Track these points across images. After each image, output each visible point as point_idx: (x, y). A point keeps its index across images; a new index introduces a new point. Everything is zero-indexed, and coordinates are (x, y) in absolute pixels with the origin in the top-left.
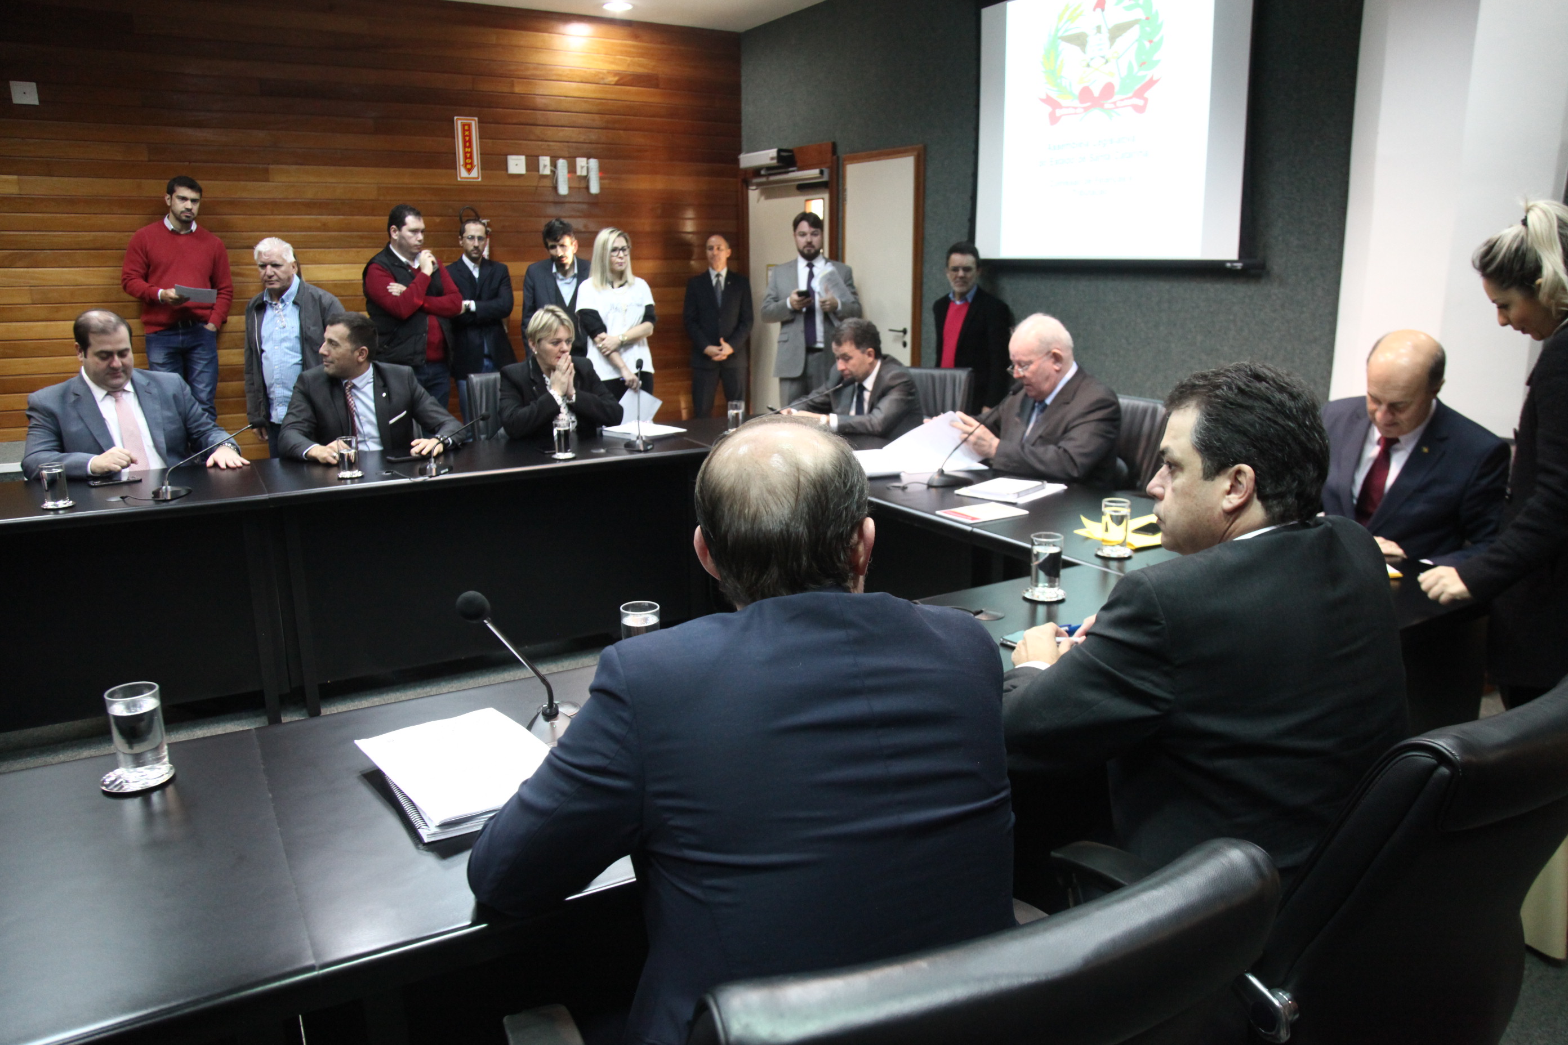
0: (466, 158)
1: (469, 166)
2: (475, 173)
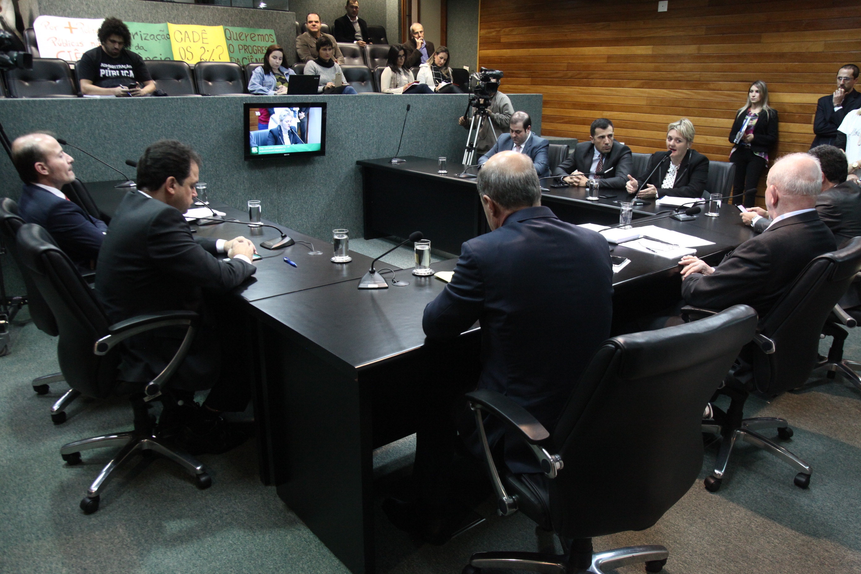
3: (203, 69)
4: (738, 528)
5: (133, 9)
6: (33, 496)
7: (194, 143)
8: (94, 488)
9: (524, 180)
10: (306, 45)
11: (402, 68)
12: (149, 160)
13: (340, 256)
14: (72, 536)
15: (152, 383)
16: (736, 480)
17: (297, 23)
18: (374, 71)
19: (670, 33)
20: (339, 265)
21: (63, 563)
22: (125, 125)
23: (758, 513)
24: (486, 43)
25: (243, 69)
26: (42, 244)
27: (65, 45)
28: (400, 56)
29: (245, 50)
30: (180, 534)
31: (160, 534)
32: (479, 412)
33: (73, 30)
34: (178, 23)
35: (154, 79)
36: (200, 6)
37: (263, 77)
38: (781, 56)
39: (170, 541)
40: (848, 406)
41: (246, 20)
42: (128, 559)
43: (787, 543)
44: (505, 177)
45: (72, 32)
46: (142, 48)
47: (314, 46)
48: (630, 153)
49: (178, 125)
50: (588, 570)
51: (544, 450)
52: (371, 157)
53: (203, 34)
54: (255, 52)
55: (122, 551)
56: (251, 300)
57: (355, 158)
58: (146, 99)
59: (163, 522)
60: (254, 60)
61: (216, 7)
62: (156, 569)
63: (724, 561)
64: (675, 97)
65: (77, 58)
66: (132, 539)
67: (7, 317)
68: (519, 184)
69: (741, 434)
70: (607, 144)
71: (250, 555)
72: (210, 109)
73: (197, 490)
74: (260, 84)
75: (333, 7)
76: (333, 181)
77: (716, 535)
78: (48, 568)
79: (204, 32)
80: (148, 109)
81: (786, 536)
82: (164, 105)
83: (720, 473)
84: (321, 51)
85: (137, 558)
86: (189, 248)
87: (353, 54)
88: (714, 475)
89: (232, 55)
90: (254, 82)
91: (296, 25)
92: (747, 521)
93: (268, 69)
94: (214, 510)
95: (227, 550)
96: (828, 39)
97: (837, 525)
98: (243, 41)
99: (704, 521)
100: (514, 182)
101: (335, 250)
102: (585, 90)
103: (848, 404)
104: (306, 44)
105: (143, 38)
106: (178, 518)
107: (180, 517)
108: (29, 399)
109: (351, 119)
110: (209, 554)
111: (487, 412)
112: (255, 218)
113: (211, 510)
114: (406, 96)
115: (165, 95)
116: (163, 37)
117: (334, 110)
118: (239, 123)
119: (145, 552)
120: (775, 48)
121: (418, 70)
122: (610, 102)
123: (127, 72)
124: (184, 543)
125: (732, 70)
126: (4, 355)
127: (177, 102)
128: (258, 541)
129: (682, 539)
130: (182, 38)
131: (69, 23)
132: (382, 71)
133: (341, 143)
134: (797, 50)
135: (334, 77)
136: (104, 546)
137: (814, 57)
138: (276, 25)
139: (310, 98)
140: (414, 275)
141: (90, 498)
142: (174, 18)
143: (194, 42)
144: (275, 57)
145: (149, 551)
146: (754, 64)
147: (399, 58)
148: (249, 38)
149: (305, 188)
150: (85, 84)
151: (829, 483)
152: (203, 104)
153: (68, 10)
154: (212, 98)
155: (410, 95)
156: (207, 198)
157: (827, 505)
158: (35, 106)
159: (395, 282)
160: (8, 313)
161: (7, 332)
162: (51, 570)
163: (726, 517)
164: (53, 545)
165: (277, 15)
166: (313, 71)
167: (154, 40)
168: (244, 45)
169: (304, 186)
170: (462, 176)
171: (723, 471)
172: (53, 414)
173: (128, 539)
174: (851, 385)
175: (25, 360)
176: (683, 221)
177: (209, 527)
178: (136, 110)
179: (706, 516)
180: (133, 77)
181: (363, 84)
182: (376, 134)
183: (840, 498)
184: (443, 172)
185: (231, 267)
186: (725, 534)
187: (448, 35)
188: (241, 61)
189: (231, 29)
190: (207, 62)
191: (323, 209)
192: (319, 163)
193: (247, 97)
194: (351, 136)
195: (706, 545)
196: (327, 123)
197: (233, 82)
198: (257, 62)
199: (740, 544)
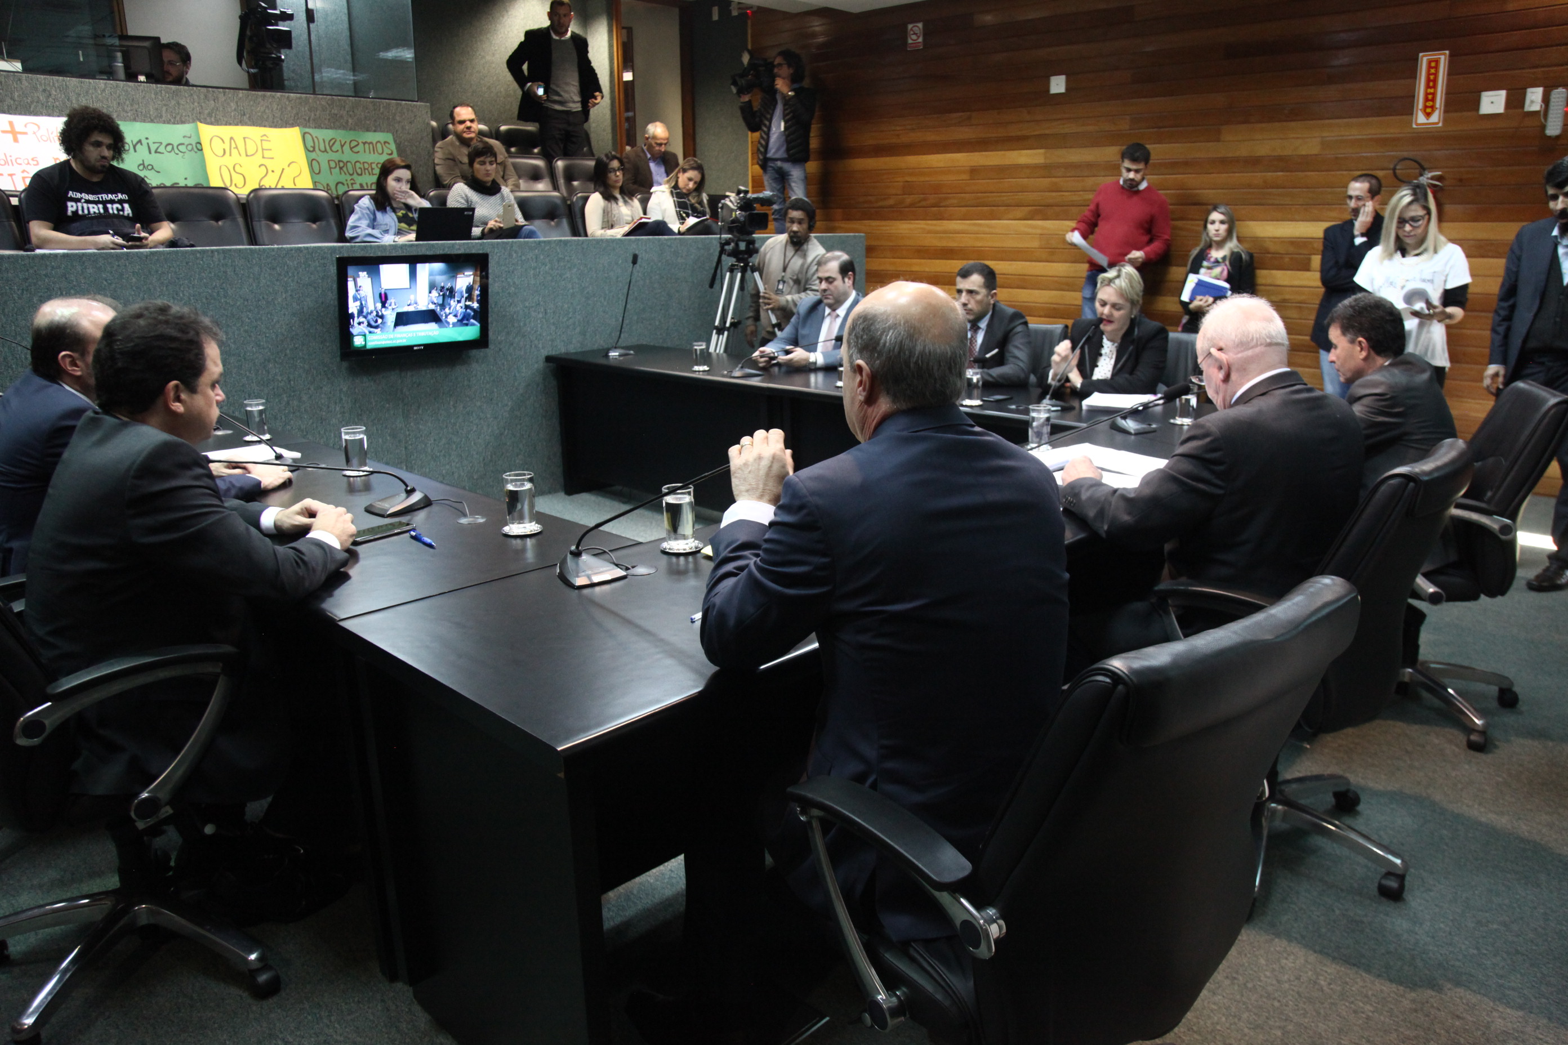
0: (1427, 100)
1: (1429, 110)
2: (1435, 118)
3: (262, 203)
4: (1296, 989)
5: (133, 100)
7: (246, 331)
8: (29, 1017)
10: (452, 160)
11: (620, 193)
12: (118, 356)
13: (520, 523)
15: (145, 795)
17: (434, 124)
18: (572, 202)
19: (1069, 128)
20: (519, 541)
23: (1328, 955)
25: (337, 201)
27: (2, 163)
28: (614, 170)
29: (341, 168)
32: (815, 824)
33: (18, 136)
34: (217, 122)
36: (258, 93)
37: (374, 215)
38: (1253, 162)
41: (342, 117)
43: (1386, 1009)
45: (16, 140)
46: (149, 167)
47: (466, 160)
48: (1026, 323)
49: (215, 299)
52: (572, 349)
53: (264, 142)
54: (360, 173)
56: (340, 617)
57: (542, 351)
60: (358, 187)
61: (287, 94)
69: (1278, 810)
72: (274, 269)
73: (250, 1001)
74: (367, 226)
76: (505, 392)
77: (1260, 1007)
79: (265, 138)
80: (157, 271)
81: (1383, 995)
82: (187, 263)
84: (476, 166)
86: (213, 519)
87: (535, 176)
89: (317, 178)
90: (358, 223)
91: (433, 128)
92: (1310, 973)
93: (383, 200)
96: (1325, 134)
97: (1464, 964)
98: (337, 154)
99: (1236, 981)
101: (510, 513)
102: (935, 225)
104: (450, 157)
105: (153, 150)
109: (533, 282)
111: (831, 820)
112: (355, 461)
114: (630, 240)
115: (192, 246)
116: (190, 147)
117: (503, 267)
118: (330, 294)
120: (1243, 150)
121: (649, 198)
122: (980, 244)
123: (120, 207)
125: (1177, 186)
127: (212, 257)
129: (1202, 1023)
130: (224, 150)
131: (11, 123)
132: (586, 199)
133: (516, 325)
134: (1279, 152)
135: (501, 210)
137: (1306, 163)
138: (396, 125)
139: (457, 247)
140: (664, 552)
141: (18, 1041)
142: (210, 115)
143: (247, 155)
144: (398, 180)
146: (1212, 175)
147: (613, 176)
148: (347, 147)
149: (454, 407)
150: (39, 230)
151: (1435, 885)
152: (260, 259)
153: (8, 101)
154: (278, 248)
155: (636, 239)
156: (266, 428)
157: (1441, 929)
163: (1274, 970)
165: (397, 109)
166: (463, 201)
167: (173, 153)
168: (339, 161)
169: (452, 403)
170: (738, 372)
174: (1436, 702)
176: (1136, 434)
178: (133, 272)
179: (1237, 972)
180: (131, 216)
181: (553, 223)
182: (579, 307)
183: (1459, 911)
185: (301, 555)
186: (1276, 1004)
187: (698, 140)
188: (333, 187)
189: (315, 132)
190: (270, 189)
191: (489, 443)
192: (477, 362)
193: (343, 247)
194: (535, 311)
195: (1246, 1030)
196: (490, 290)
197: (318, 223)
198: (362, 189)
199: (1306, 1021)
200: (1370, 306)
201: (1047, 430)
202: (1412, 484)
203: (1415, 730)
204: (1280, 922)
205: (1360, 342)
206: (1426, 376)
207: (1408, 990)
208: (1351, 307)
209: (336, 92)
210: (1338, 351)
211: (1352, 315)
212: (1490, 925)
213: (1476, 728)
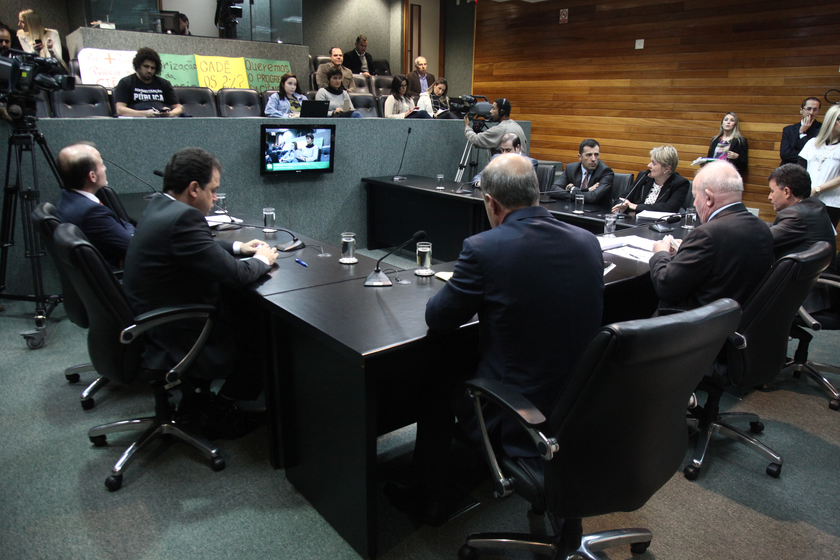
3: (225, 95)
4: (715, 513)
5: (165, 43)
6: (62, 474)
8: (118, 467)
9: (524, 182)
11: (404, 96)
12: (175, 165)
14: (97, 510)
15: (172, 371)
16: (713, 469)
17: (311, 56)
18: (379, 99)
19: (645, 68)
20: (347, 266)
21: (88, 535)
22: (155, 143)
23: (734, 499)
24: (480, 76)
25: (261, 96)
26: (76, 240)
27: (104, 73)
28: (403, 85)
29: (263, 79)
30: (195, 512)
31: (177, 511)
32: (478, 399)
33: (112, 61)
34: (204, 54)
35: (182, 103)
36: (224, 40)
37: (278, 102)
38: (746, 90)
39: (186, 518)
40: (813, 403)
41: (265, 52)
42: (148, 533)
43: (761, 527)
44: (507, 178)
45: (110, 63)
46: (171, 76)
50: (578, 550)
51: (540, 433)
52: (375, 175)
53: (226, 65)
54: (272, 81)
55: (143, 526)
56: (264, 294)
57: (360, 175)
58: (174, 120)
59: (180, 501)
60: (271, 88)
61: (238, 41)
62: (173, 543)
63: (703, 544)
64: (650, 125)
65: (114, 85)
66: (152, 515)
67: (45, 313)
68: (519, 185)
69: (718, 427)
70: (593, 161)
71: (260, 532)
72: (230, 129)
73: (211, 472)
74: (276, 108)
75: (343, 43)
76: (340, 196)
77: (695, 520)
78: (75, 539)
79: (227, 63)
80: (175, 129)
81: (760, 521)
82: (189, 125)
83: (698, 462)
84: (332, 79)
85: (156, 533)
86: (208, 246)
87: (360, 84)
88: (693, 465)
89: (251, 83)
90: (270, 107)
91: (310, 59)
92: (724, 507)
94: (228, 491)
95: (239, 527)
96: (787, 75)
97: (806, 511)
98: (262, 71)
99: (684, 506)
100: (515, 183)
103: (813, 402)
105: (173, 68)
106: (194, 497)
107: (196, 496)
108: (62, 387)
109: (357, 140)
110: (222, 531)
111: (486, 398)
113: (225, 491)
114: (408, 120)
115: (191, 116)
116: (190, 67)
117: (342, 132)
118: (256, 142)
119: (163, 528)
120: (740, 83)
121: (418, 99)
123: (158, 96)
124: (200, 520)
125: (702, 101)
126: (41, 347)
127: (201, 122)
128: (267, 519)
130: (207, 68)
131: (109, 55)
132: (385, 99)
133: (347, 162)
134: (760, 84)
135: (343, 103)
136: (126, 520)
137: (775, 91)
138: (292, 57)
139: (320, 121)
140: (416, 275)
141: (114, 477)
142: (201, 51)
143: (218, 71)
144: (290, 83)
145: (167, 527)
146: (721, 96)
147: (402, 88)
148: (266, 69)
149: (315, 202)
150: (121, 107)
151: (798, 473)
152: (224, 124)
153: (108, 44)
154: (233, 119)
156: (226, 207)
157: (797, 493)
158: (76, 125)
159: (398, 281)
160: (45, 309)
161: (44, 326)
162: (77, 541)
163: (704, 504)
164: (80, 519)
165: (292, 49)
166: (323, 97)
167: (182, 70)
168: (262, 75)
169: (313, 200)
170: (459, 191)
171: (701, 461)
172: (83, 400)
173: (148, 515)
174: (816, 384)
175: (59, 352)
176: (661, 232)
177: (222, 506)
178: (164, 129)
179: (686, 502)
180: (163, 100)
181: (368, 110)
182: (379, 154)
183: (809, 486)
184: (441, 188)
185: (247, 265)
186: (704, 519)
187: (446, 69)
188: (259, 88)
189: (251, 60)
190: (228, 89)
191: (331, 221)
192: (327, 180)
193: (264, 119)
194: (357, 155)
195: (686, 529)
196: (335, 143)
197: (251, 107)
198: (273, 90)
199: (718, 528)
200: (793, 171)
201: (614, 227)
202: (796, 263)
203: (801, 397)
204: (712, 482)
205: (786, 189)
206: (820, 209)
207: (774, 520)
208: (782, 170)
209: (262, 39)
210: (774, 194)
211: (783, 175)
212: (825, 495)
213: (835, 398)
